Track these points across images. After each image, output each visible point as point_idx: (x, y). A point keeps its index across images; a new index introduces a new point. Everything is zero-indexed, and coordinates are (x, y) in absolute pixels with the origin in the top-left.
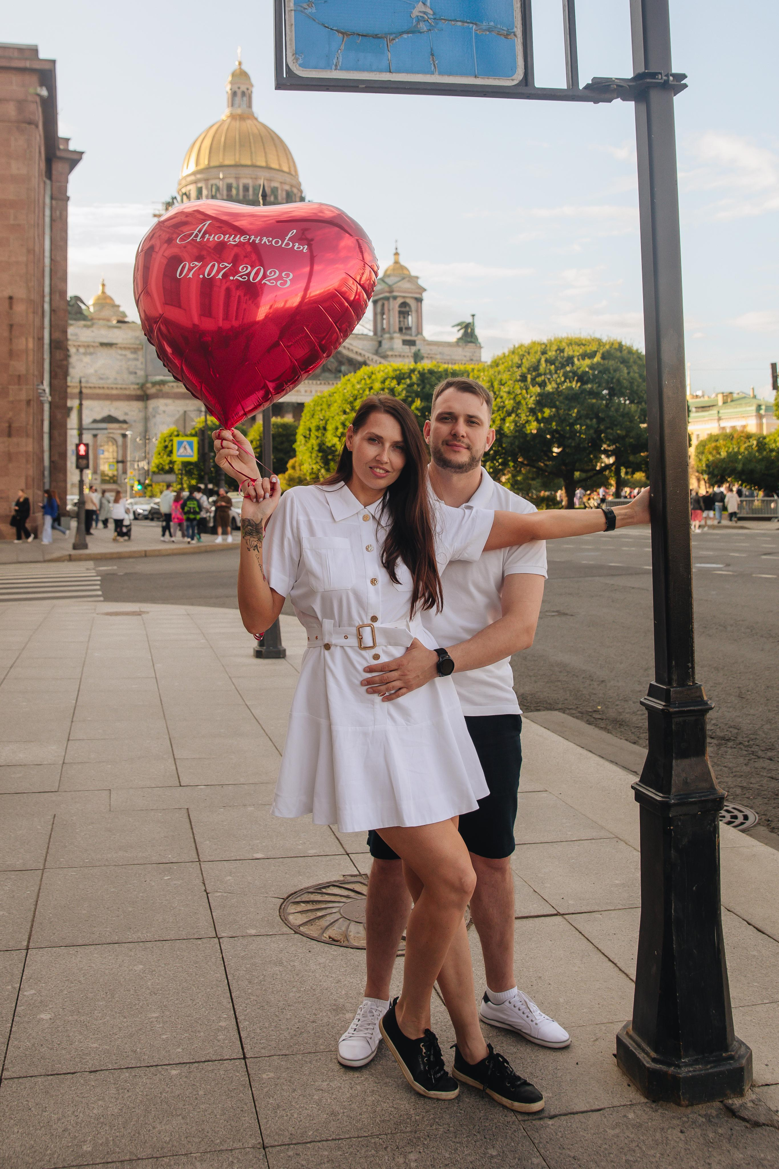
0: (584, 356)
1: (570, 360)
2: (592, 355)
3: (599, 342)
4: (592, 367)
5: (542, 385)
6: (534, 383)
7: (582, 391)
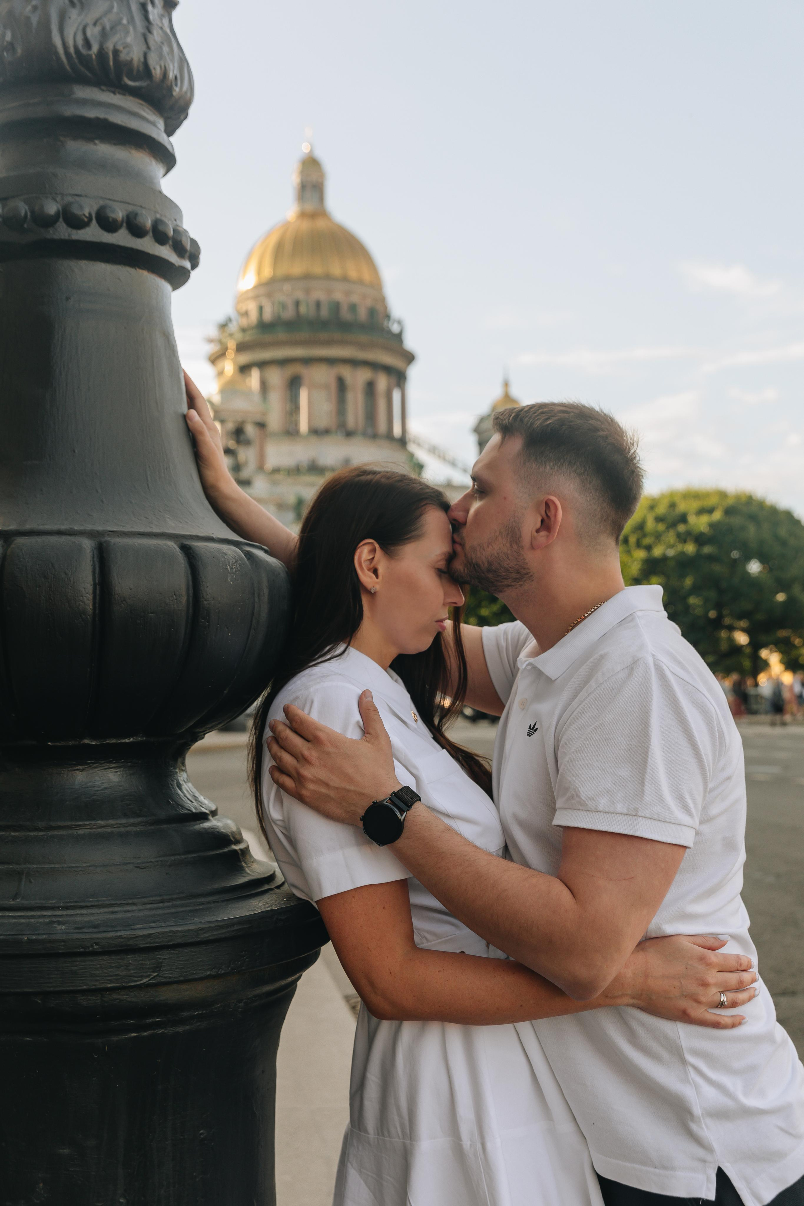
0: (702, 511)
1: (683, 518)
2: (710, 511)
3: (723, 495)
4: (712, 525)
5: (649, 548)
6: (639, 545)
7: (698, 556)
